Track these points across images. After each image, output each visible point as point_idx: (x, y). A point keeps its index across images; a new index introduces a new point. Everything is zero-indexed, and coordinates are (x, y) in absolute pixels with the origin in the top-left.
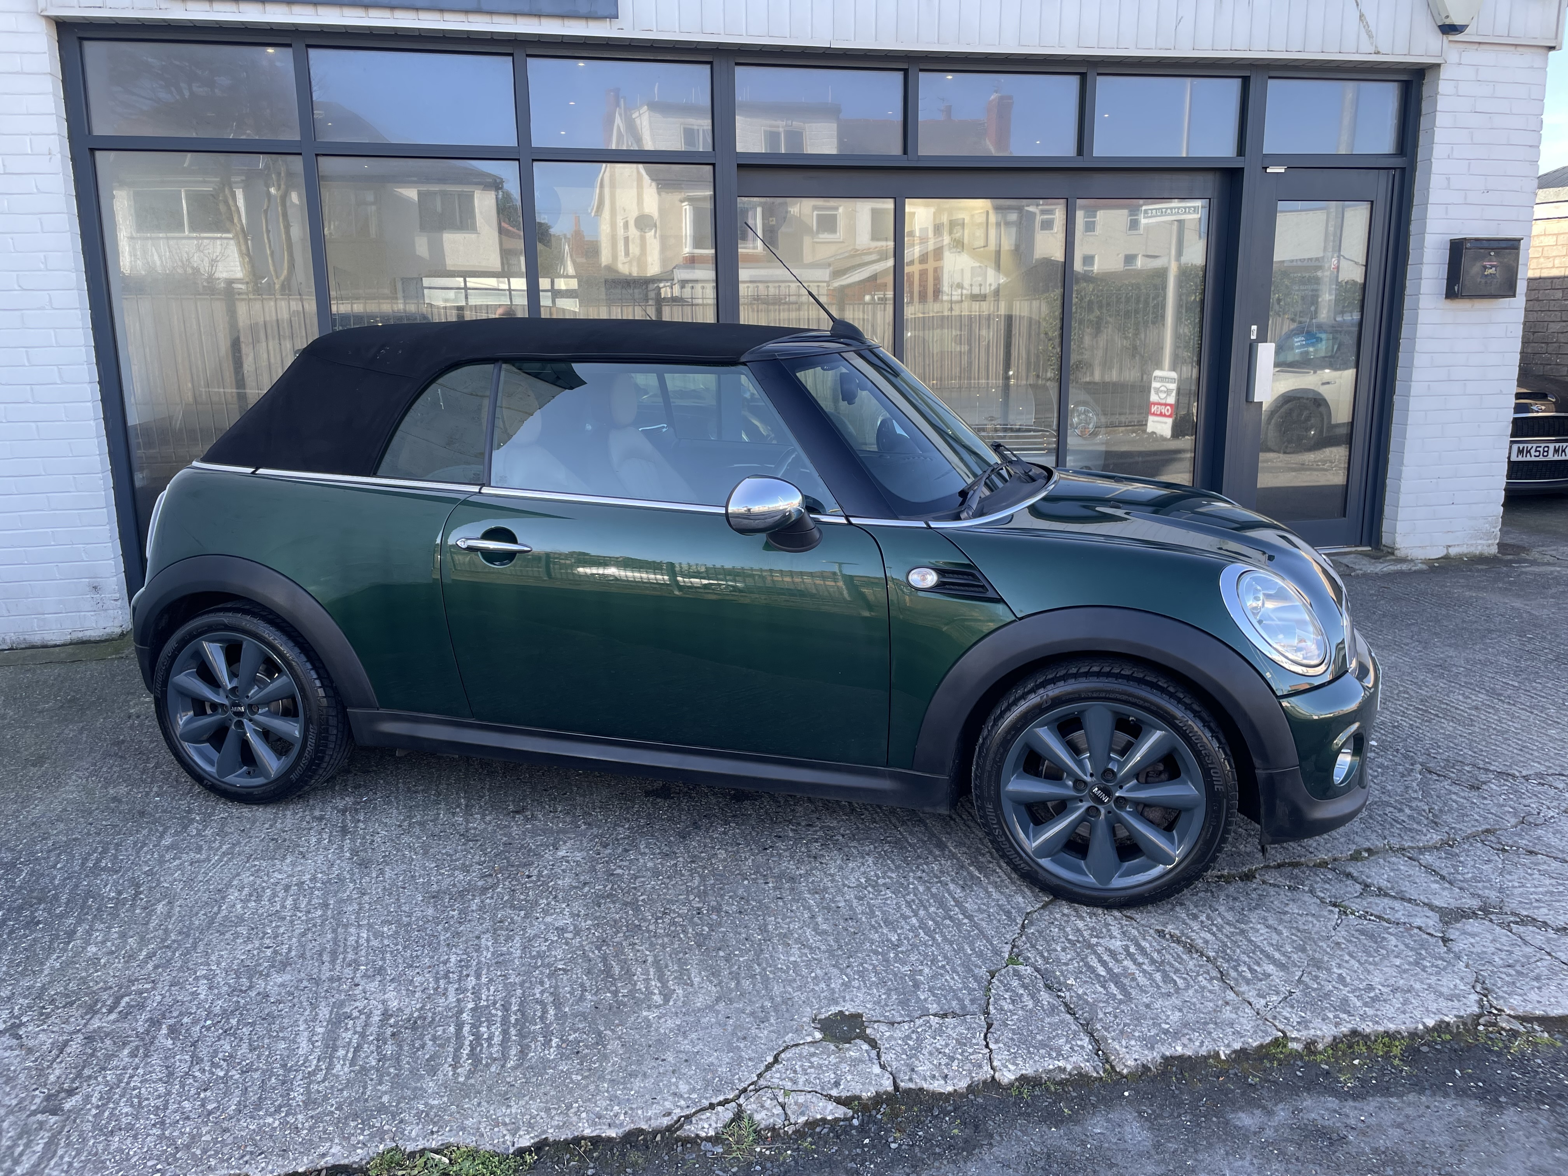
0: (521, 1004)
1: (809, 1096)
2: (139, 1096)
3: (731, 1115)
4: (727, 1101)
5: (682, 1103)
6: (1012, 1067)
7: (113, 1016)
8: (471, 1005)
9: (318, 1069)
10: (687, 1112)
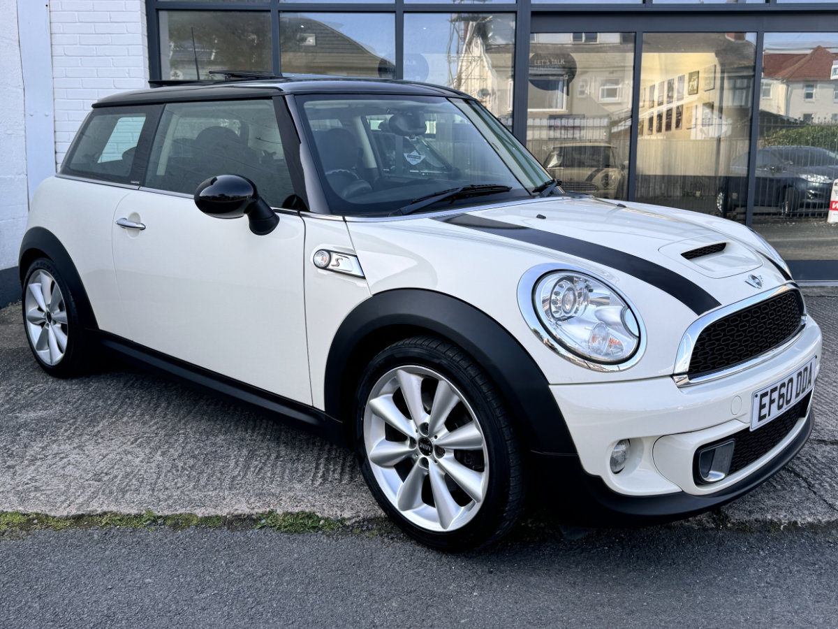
2: (143, 478)
7: (133, 446)
9: (239, 475)
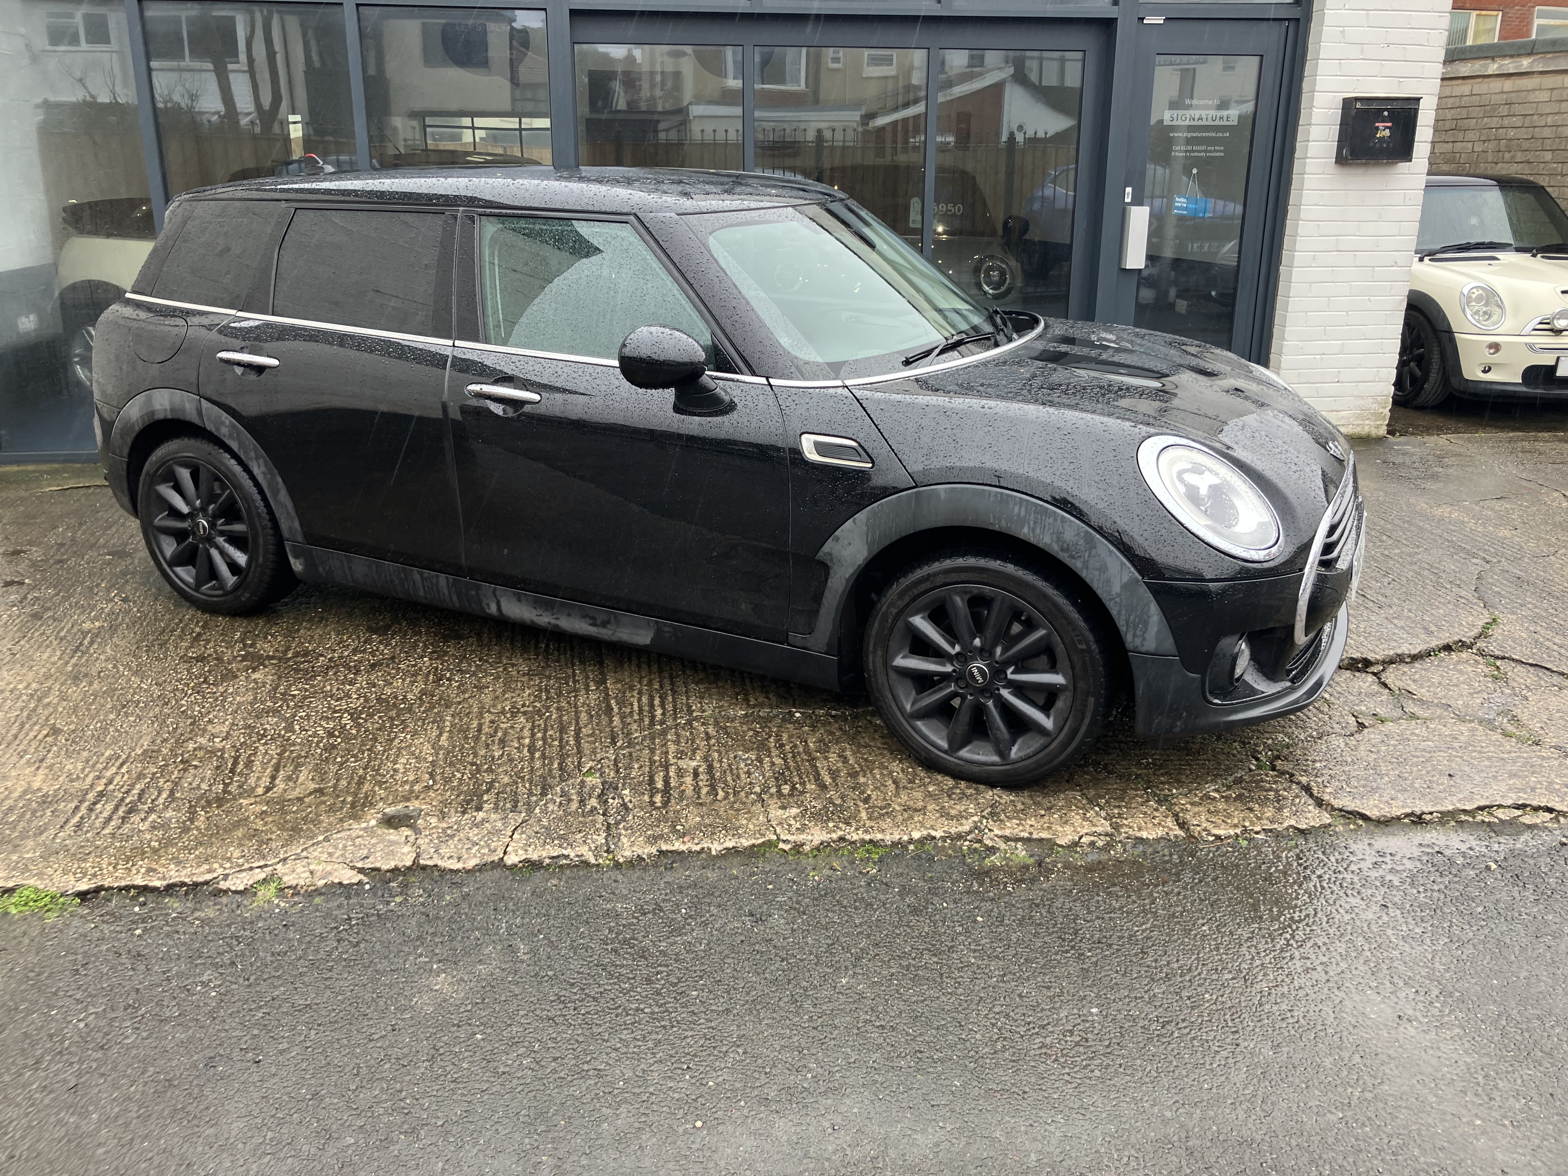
0: (143, 790)
1: (336, 866)
3: (263, 876)
4: (266, 866)
5: (228, 865)
6: (521, 852)
8: (100, 788)
10: (227, 871)
